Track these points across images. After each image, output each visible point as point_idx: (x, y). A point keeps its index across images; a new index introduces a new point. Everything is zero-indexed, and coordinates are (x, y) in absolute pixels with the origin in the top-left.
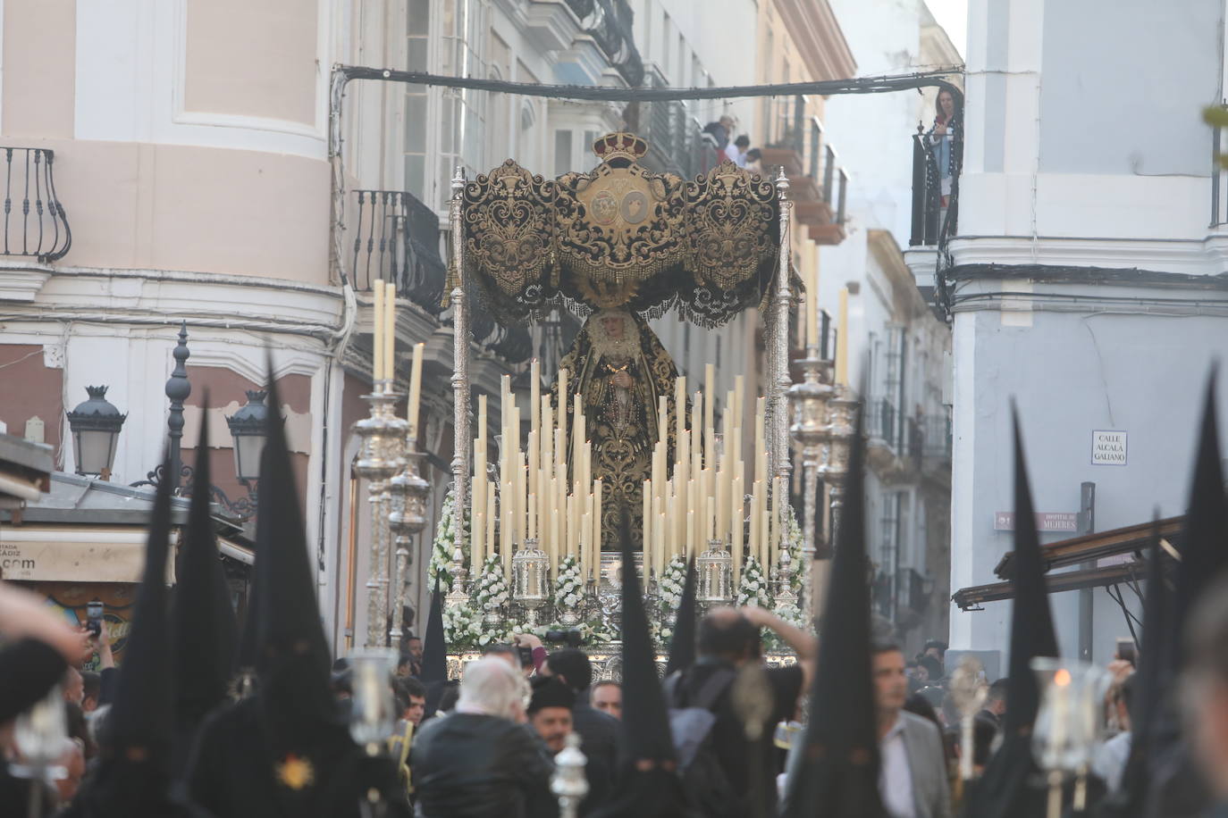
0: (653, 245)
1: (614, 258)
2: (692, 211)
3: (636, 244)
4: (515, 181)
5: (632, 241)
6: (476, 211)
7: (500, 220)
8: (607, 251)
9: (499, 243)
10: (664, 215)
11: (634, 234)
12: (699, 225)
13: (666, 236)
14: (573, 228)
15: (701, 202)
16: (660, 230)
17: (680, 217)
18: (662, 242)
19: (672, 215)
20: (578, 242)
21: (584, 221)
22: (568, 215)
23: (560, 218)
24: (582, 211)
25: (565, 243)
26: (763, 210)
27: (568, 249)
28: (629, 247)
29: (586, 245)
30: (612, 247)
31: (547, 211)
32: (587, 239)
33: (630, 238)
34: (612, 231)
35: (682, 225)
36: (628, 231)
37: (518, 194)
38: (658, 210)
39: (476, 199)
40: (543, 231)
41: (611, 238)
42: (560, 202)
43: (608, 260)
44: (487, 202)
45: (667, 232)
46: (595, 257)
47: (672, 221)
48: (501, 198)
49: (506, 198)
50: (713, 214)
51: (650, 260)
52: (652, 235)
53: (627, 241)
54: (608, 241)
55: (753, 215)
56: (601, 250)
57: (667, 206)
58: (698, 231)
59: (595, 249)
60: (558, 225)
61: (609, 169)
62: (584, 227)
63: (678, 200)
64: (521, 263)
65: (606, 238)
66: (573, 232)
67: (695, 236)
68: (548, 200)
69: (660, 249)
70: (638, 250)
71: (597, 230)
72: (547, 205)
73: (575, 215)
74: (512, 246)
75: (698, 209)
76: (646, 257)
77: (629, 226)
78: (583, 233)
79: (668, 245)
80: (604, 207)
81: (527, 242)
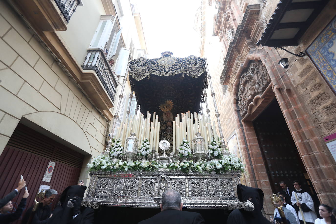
0: (175, 69)
1: (165, 71)
2: (184, 62)
3: (171, 68)
4: (142, 60)
5: (170, 68)
6: (133, 65)
7: (138, 66)
8: (164, 70)
9: (137, 70)
10: (177, 63)
11: (170, 66)
12: (186, 65)
13: (178, 67)
14: (155, 66)
15: (186, 61)
16: (176, 66)
17: (182, 64)
18: (177, 68)
19: (179, 63)
20: (157, 69)
21: (158, 65)
22: (154, 64)
23: (152, 65)
24: (158, 63)
25: (153, 69)
26: (201, 62)
27: (154, 70)
28: (169, 69)
29: (158, 69)
30: (165, 69)
31: (149, 64)
32: (159, 68)
33: (169, 67)
34: (165, 66)
35: (182, 65)
36: (169, 66)
37: (143, 61)
38: (176, 62)
39: (133, 63)
40: (148, 68)
41: (165, 68)
42: (153, 62)
43: (164, 72)
44: (135, 63)
45: (179, 66)
46: (160, 71)
47: (180, 64)
48: (139, 62)
49: (140, 62)
50: (189, 62)
51: (174, 71)
52: (175, 67)
53: (168, 68)
54: (164, 68)
55: (199, 63)
56: (162, 70)
57: (178, 62)
58: (186, 66)
59: (161, 70)
60: (152, 66)
61: (164, 57)
62: (158, 66)
63: (181, 61)
64: (142, 74)
65: (163, 68)
66: (155, 67)
67: (185, 67)
68: (150, 62)
69: (177, 69)
70: (171, 70)
71: (161, 66)
72: (149, 63)
73: (156, 64)
74: (140, 71)
75: (186, 62)
76: (173, 71)
77: (169, 65)
78: (158, 67)
79: (179, 68)
80: (163, 62)
81: (144, 70)
